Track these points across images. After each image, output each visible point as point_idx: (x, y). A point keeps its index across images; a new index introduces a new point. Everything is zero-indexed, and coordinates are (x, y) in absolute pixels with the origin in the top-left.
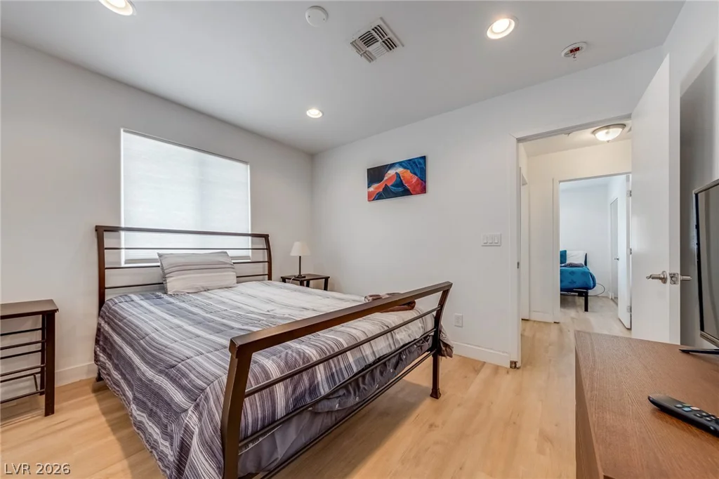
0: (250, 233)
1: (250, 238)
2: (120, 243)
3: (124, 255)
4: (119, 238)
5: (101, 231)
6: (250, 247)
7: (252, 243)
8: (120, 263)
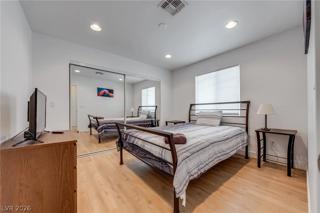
0: (239, 101)
1: (239, 104)
2: (195, 108)
3: (196, 112)
4: (195, 107)
5: (191, 105)
6: (239, 109)
7: (241, 106)
8: (195, 114)
